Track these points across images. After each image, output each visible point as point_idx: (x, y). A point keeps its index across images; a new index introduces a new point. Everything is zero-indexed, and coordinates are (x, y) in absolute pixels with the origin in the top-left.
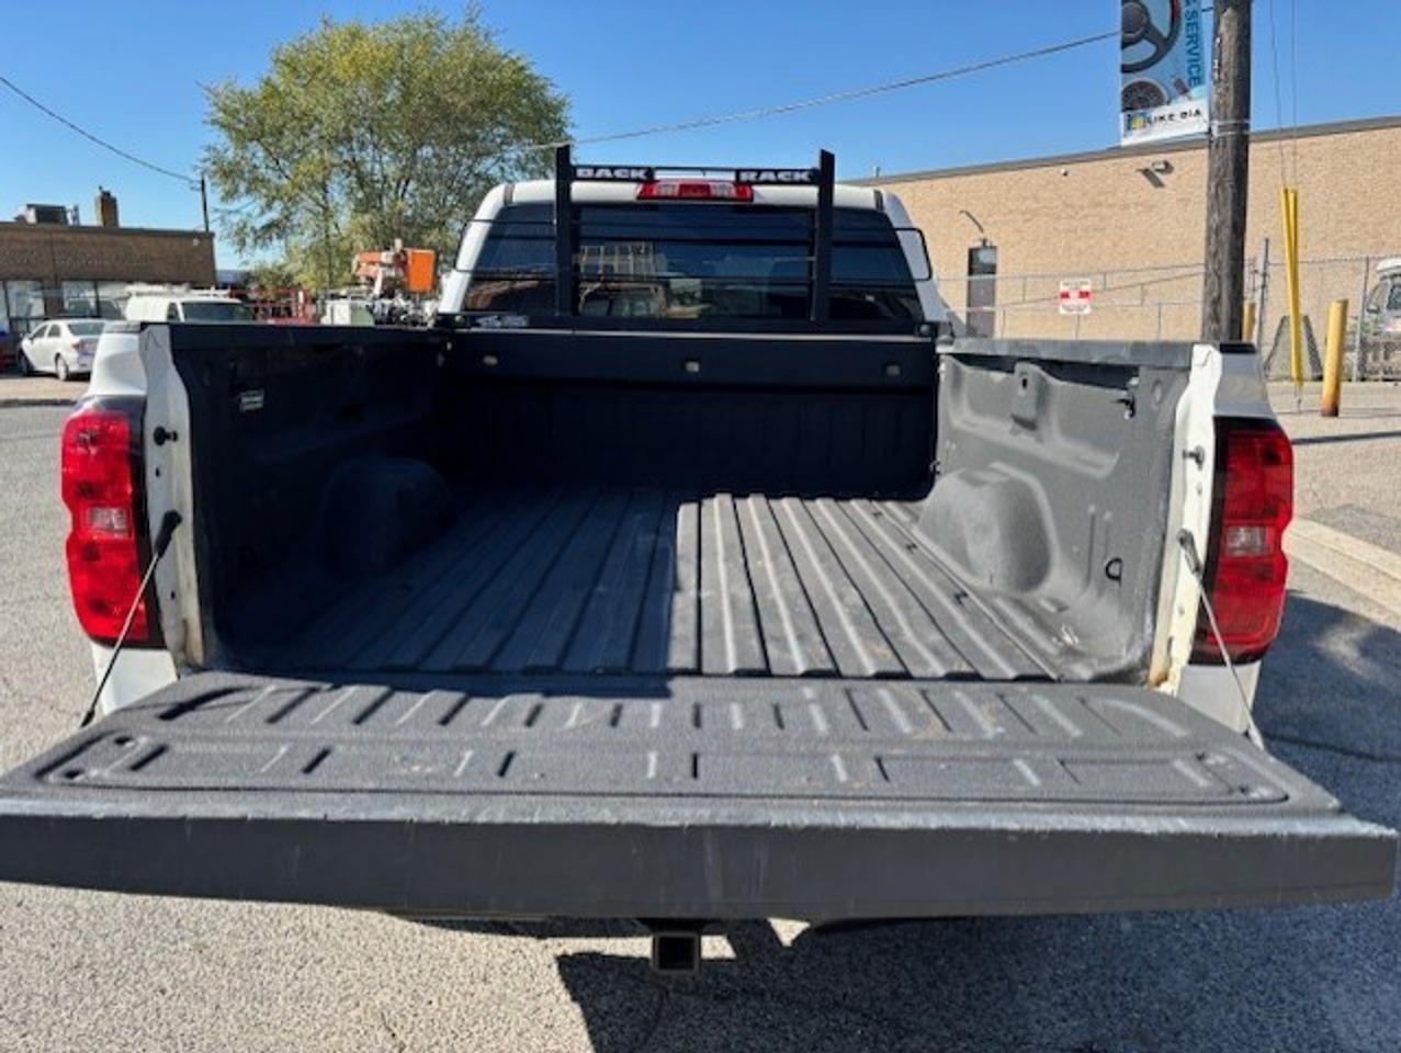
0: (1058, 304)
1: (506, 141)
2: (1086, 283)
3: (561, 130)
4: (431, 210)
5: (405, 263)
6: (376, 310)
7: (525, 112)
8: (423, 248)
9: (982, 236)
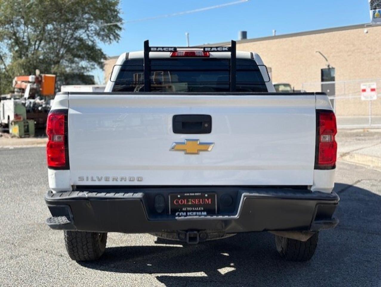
0: (360, 95)
1: (89, 20)
2: (374, 84)
3: (116, 16)
4: (52, 56)
5: (41, 81)
6: (27, 105)
7: (99, 6)
8: (50, 73)
9: (327, 64)
